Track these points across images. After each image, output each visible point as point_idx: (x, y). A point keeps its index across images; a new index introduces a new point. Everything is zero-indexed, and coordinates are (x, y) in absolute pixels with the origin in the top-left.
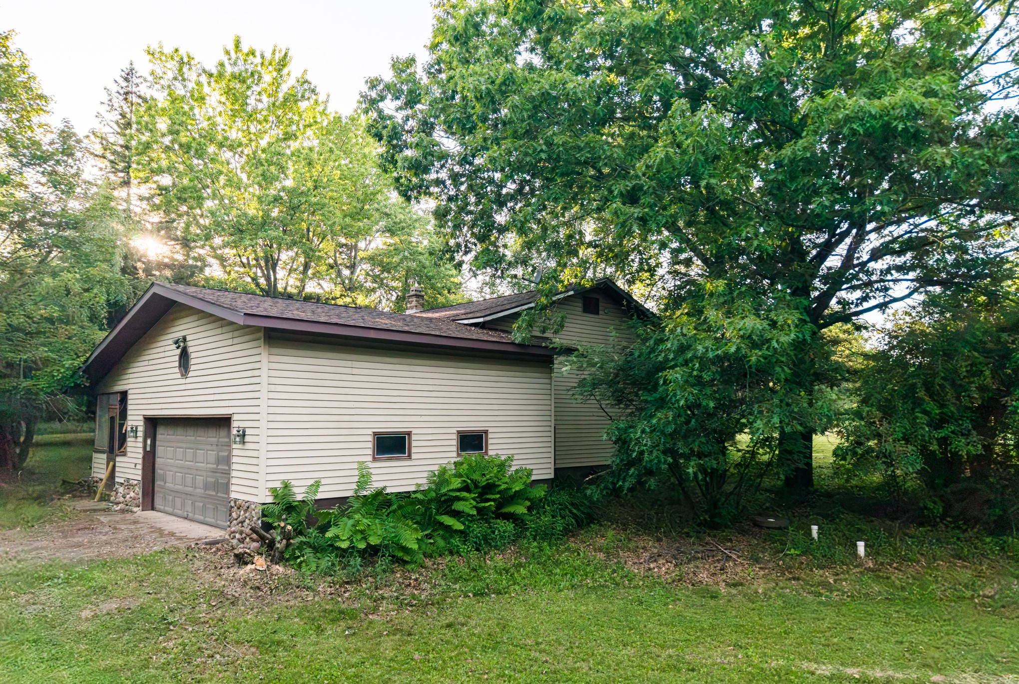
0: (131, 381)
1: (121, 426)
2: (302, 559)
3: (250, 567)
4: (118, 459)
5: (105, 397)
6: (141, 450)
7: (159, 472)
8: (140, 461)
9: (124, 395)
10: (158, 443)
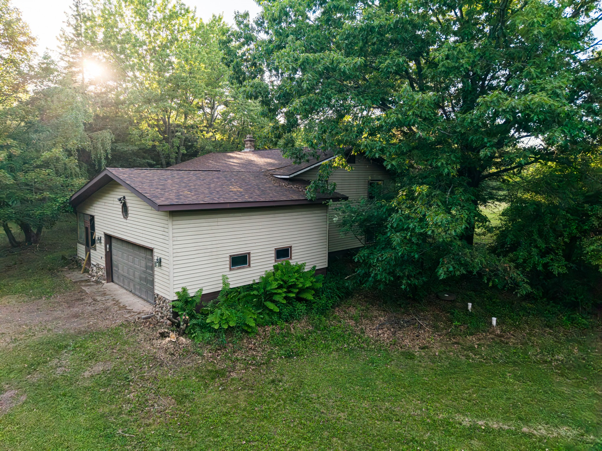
0: (96, 211)
1: (92, 234)
2: (194, 335)
3: (168, 339)
4: (92, 251)
5: (82, 215)
6: (104, 251)
7: (114, 262)
8: (104, 256)
9: (92, 218)
10: (113, 247)
